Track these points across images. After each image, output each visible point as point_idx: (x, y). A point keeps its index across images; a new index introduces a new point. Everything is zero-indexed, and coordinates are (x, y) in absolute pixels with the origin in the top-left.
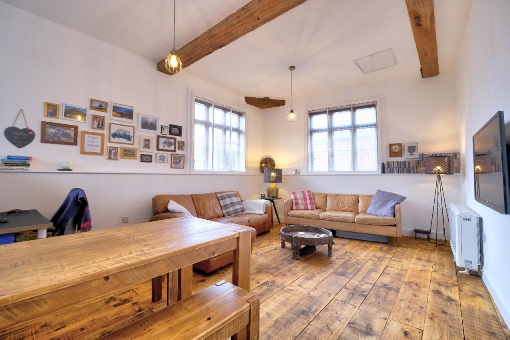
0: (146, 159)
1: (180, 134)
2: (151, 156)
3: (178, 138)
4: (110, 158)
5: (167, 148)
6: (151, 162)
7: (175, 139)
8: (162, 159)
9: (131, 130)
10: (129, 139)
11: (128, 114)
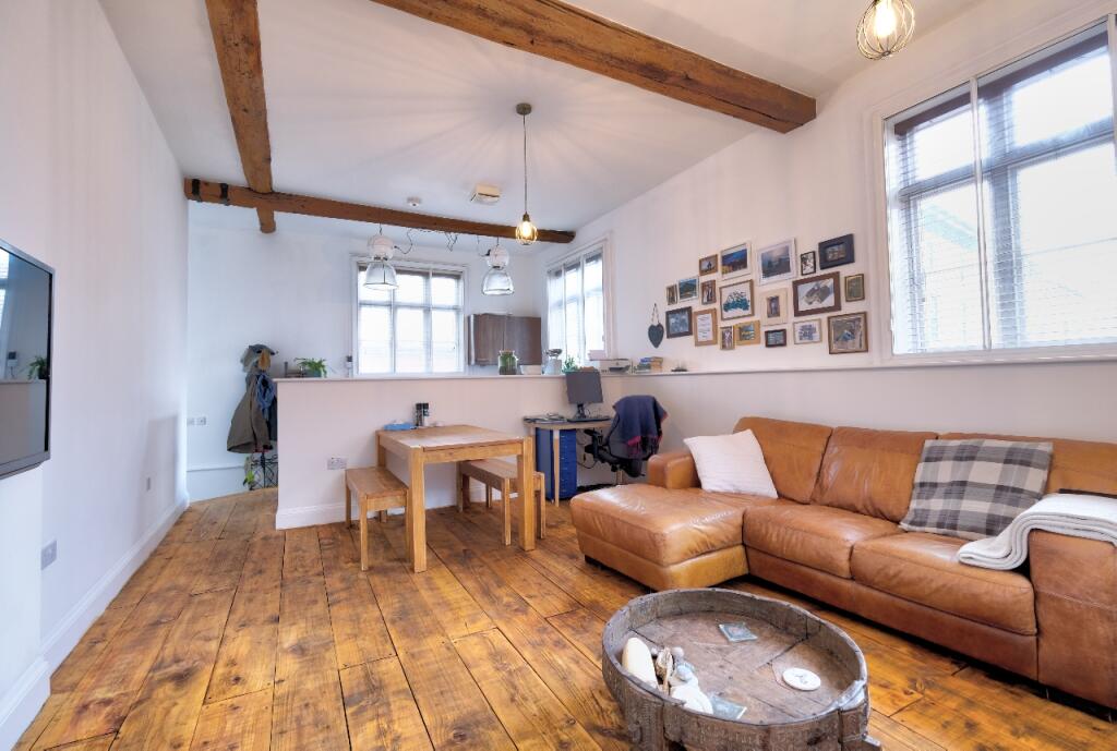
0: (776, 340)
1: (849, 258)
2: (784, 331)
3: (846, 271)
4: (724, 347)
5: (816, 305)
6: (784, 344)
7: (836, 276)
8: (807, 334)
9: (745, 289)
10: (746, 308)
11: (736, 261)
